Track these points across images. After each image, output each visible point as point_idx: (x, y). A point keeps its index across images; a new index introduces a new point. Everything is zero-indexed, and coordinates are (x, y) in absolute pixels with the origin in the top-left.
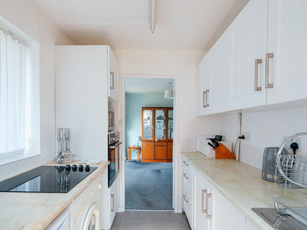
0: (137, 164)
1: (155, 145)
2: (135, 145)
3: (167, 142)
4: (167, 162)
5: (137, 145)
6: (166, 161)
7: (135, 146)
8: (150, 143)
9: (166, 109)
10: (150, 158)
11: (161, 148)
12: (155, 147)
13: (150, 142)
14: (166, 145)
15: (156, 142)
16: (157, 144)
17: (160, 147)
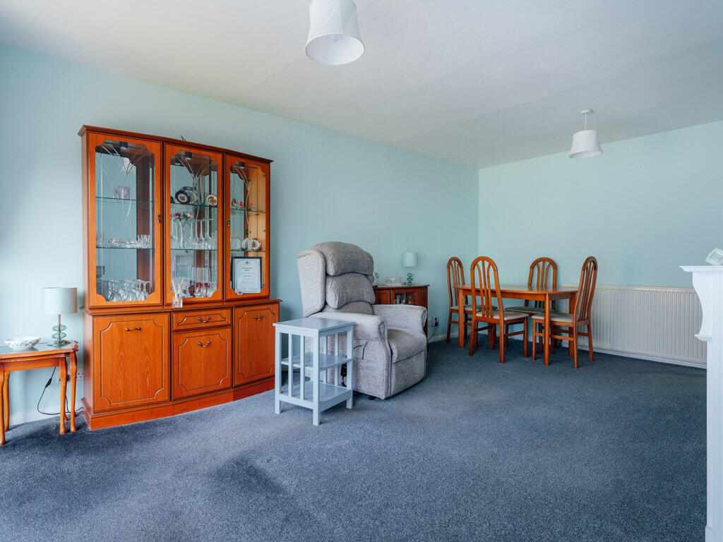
0: (67, 454)
1: (175, 328)
2: (37, 342)
3: (231, 308)
4: (235, 399)
5: (53, 341)
6: (230, 393)
7: (42, 349)
8: (147, 323)
9: (220, 156)
10: (148, 400)
11: (203, 340)
12: (174, 336)
13: (144, 317)
14: (228, 321)
15: (178, 311)
16: (185, 320)
17: (197, 334)
